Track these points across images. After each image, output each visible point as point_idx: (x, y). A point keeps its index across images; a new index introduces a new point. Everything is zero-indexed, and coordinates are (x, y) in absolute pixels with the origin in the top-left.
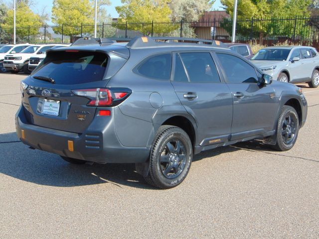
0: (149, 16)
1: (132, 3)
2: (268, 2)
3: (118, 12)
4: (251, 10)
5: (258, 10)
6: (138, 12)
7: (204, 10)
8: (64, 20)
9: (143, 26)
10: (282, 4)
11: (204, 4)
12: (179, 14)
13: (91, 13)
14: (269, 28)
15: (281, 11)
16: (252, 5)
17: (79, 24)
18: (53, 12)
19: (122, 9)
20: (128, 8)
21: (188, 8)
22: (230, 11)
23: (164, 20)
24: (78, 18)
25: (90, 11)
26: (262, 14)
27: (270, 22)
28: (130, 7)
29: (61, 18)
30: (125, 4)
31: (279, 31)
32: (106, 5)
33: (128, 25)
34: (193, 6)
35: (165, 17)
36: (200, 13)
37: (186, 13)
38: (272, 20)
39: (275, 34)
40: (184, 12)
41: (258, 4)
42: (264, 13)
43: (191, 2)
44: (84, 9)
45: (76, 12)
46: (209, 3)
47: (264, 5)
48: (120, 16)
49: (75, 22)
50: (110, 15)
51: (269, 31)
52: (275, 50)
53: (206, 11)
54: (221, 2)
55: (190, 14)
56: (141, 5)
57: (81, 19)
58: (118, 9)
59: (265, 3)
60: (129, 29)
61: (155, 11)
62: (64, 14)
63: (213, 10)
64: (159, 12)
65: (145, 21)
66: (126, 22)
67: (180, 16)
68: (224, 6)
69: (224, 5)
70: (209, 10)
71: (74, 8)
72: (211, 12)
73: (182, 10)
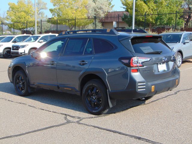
0: (73, 15)
1: (61, 6)
2: (154, 3)
3: (51, 13)
4: (143, 8)
5: (148, 8)
6: (64, 12)
7: (108, 11)
8: (15, 19)
9: (69, 21)
10: (165, 3)
11: (107, 7)
12: (92, 14)
13: (33, 14)
14: (156, 20)
15: (164, 8)
16: (144, 4)
17: (26, 22)
18: (7, 14)
19: (54, 11)
20: (58, 10)
21: (97, 10)
22: (129, 9)
23: (83, 17)
24: (24, 18)
25: (33, 13)
26: (151, 10)
27: (157, 16)
28: (59, 9)
29: (13, 18)
30: (56, 7)
31: (163, 22)
32: (44, 10)
33: (58, 21)
34: (101, 8)
35: (83, 15)
36: (105, 13)
37: (96, 13)
38: (158, 14)
39: (161, 24)
40: (95, 12)
41: (148, 4)
42: (152, 10)
43: (99, 6)
44: (28, 11)
45: (23, 13)
46: (110, 6)
47: (152, 4)
48: (53, 15)
49: (22, 20)
50: (46, 16)
51: (156, 22)
52: (170, 35)
53: (109, 11)
54: (122, 3)
55: (99, 14)
56: (67, 7)
57: (27, 18)
58: (51, 10)
59: (153, 3)
60: (59, 24)
61: (76, 11)
62: (15, 15)
63: (113, 11)
64: (80, 12)
65: (70, 18)
66: (57, 19)
67: (92, 15)
68: (124, 7)
69: (124, 5)
70: (111, 11)
71: (22, 11)
72: (112, 12)
73: (93, 11)
